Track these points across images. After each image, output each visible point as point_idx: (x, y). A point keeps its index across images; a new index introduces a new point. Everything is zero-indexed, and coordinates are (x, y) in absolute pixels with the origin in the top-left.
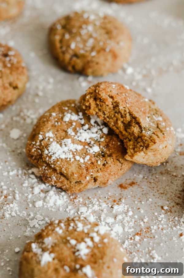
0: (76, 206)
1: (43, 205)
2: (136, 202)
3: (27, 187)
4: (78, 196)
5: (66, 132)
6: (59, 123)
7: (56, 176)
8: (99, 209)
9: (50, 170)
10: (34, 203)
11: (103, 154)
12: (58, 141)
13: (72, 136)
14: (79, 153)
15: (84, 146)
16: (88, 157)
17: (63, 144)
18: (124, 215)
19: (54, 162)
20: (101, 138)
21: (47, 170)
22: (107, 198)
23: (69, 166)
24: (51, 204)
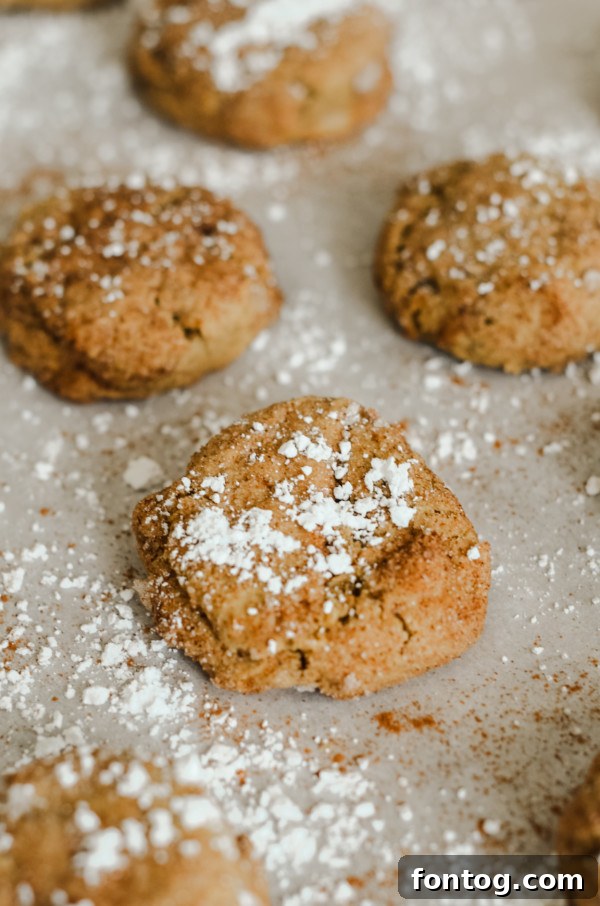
0: (206, 735)
1: (109, 703)
2: (404, 782)
3: (92, 638)
4: (232, 709)
5: (271, 488)
6: (262, 459)
7: (184, 616)
8: (275, 769)
9: (175, 592)
10: (83, 686)
11: (359, 585)
12: (232, 509)
13: (283, 503)
14: (279, 561)
15: (306, 547)
16: (299, 581)
17: (241, 521)
18: (342, 810)
19: (190, 568)
20: (375, 535)
21: (167, 592)
22: (318, 740)
23: (227, 592)
24: (134, 705)
